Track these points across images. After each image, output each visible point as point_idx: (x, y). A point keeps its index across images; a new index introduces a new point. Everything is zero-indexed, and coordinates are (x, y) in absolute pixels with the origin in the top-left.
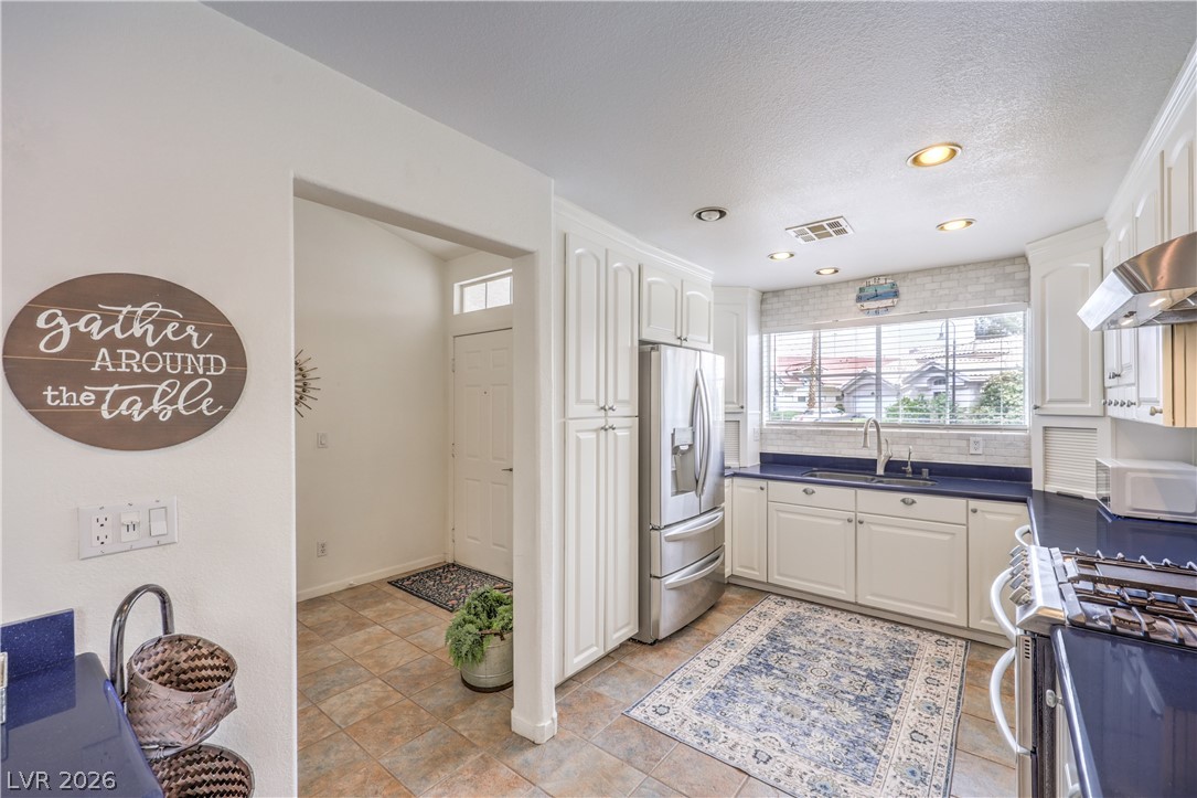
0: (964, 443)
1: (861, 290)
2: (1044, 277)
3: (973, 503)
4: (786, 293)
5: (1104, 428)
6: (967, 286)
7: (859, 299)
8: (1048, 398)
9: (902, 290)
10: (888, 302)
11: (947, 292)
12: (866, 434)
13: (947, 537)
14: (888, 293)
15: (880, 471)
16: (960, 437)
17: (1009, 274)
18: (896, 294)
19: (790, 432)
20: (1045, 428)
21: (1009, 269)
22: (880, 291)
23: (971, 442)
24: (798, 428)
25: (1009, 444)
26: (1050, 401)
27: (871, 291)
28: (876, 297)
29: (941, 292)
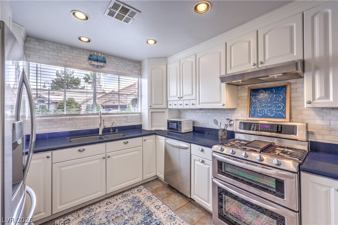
0: (126, 119)
1: (91, 55)
2: (152, 69)
3: (144, 138)
4: (46, 42)
5: (167, 111)
6: (126, 66)
7: (90, 59)
8: (153, 104)
9: (107, 61)
10: (102, 64)
11: (121, 66)
12: (101, 118)
13: (137, 152)
14: (102, 60)
15: (100, 133)
16: (125, 117)
17: (137, 66)
18: (105, 62)
19: (49, 121)
20: (152, 112)
21: (137, 65)
22: (99, 58)
23: (128, 118)
24: (54, 118)
25: (137, 118)
26: (154, 105)
27: (95, 57)
28: (97, 60)
29: (119, 66)
